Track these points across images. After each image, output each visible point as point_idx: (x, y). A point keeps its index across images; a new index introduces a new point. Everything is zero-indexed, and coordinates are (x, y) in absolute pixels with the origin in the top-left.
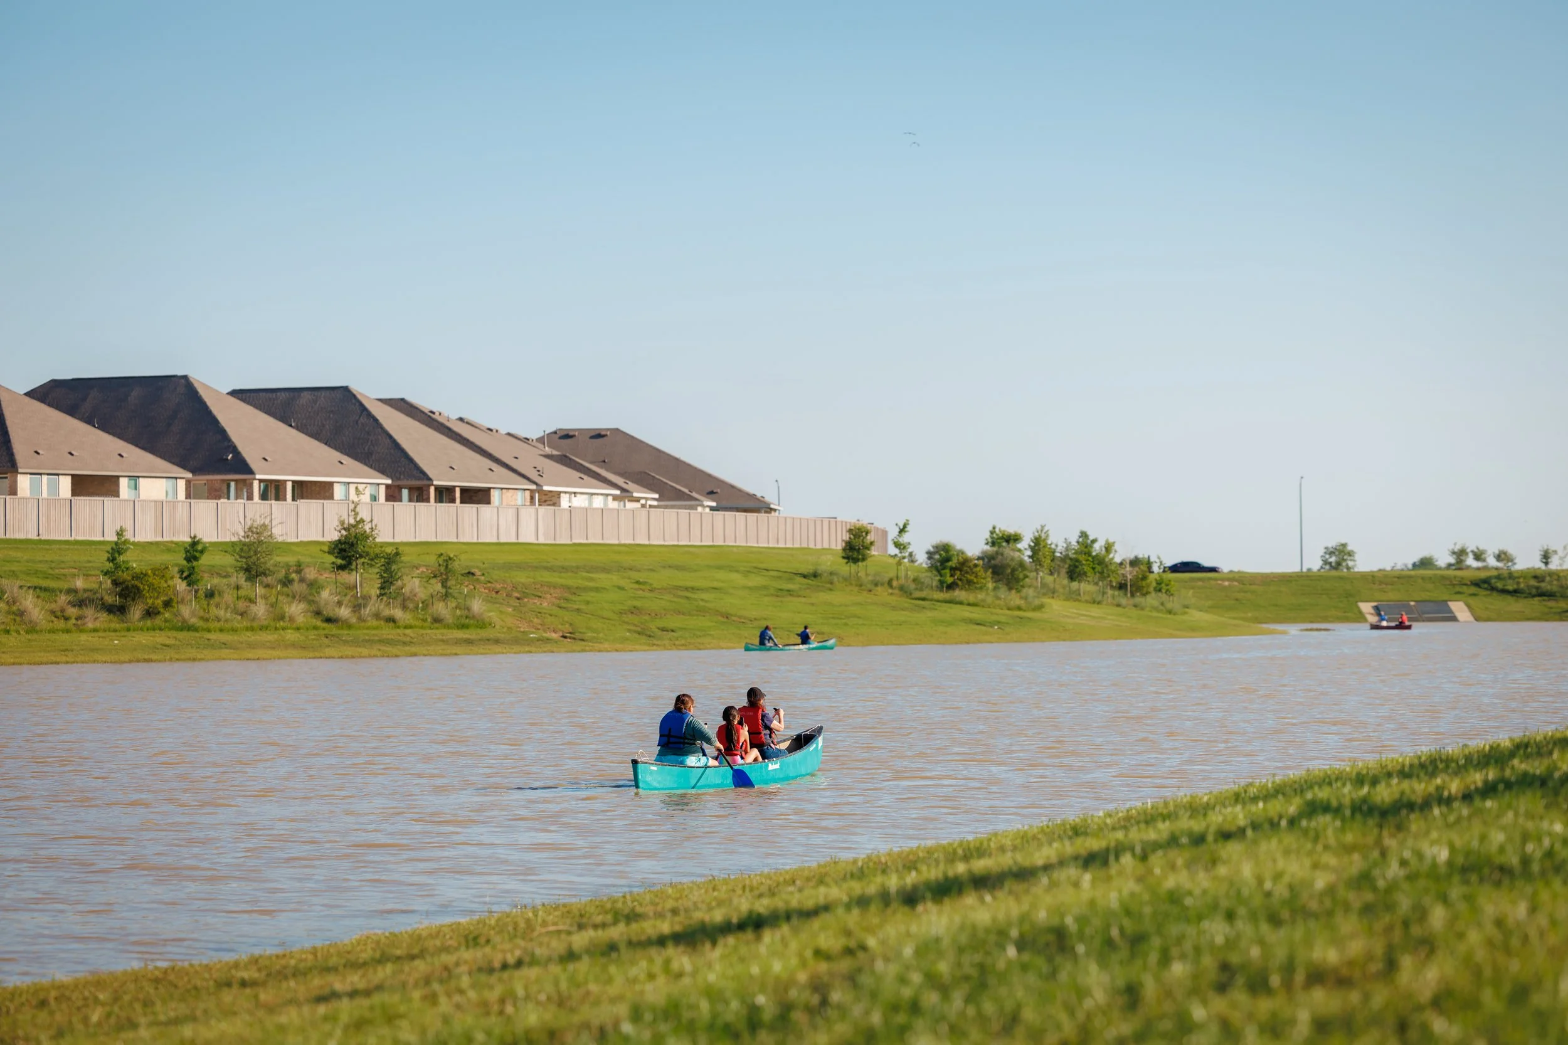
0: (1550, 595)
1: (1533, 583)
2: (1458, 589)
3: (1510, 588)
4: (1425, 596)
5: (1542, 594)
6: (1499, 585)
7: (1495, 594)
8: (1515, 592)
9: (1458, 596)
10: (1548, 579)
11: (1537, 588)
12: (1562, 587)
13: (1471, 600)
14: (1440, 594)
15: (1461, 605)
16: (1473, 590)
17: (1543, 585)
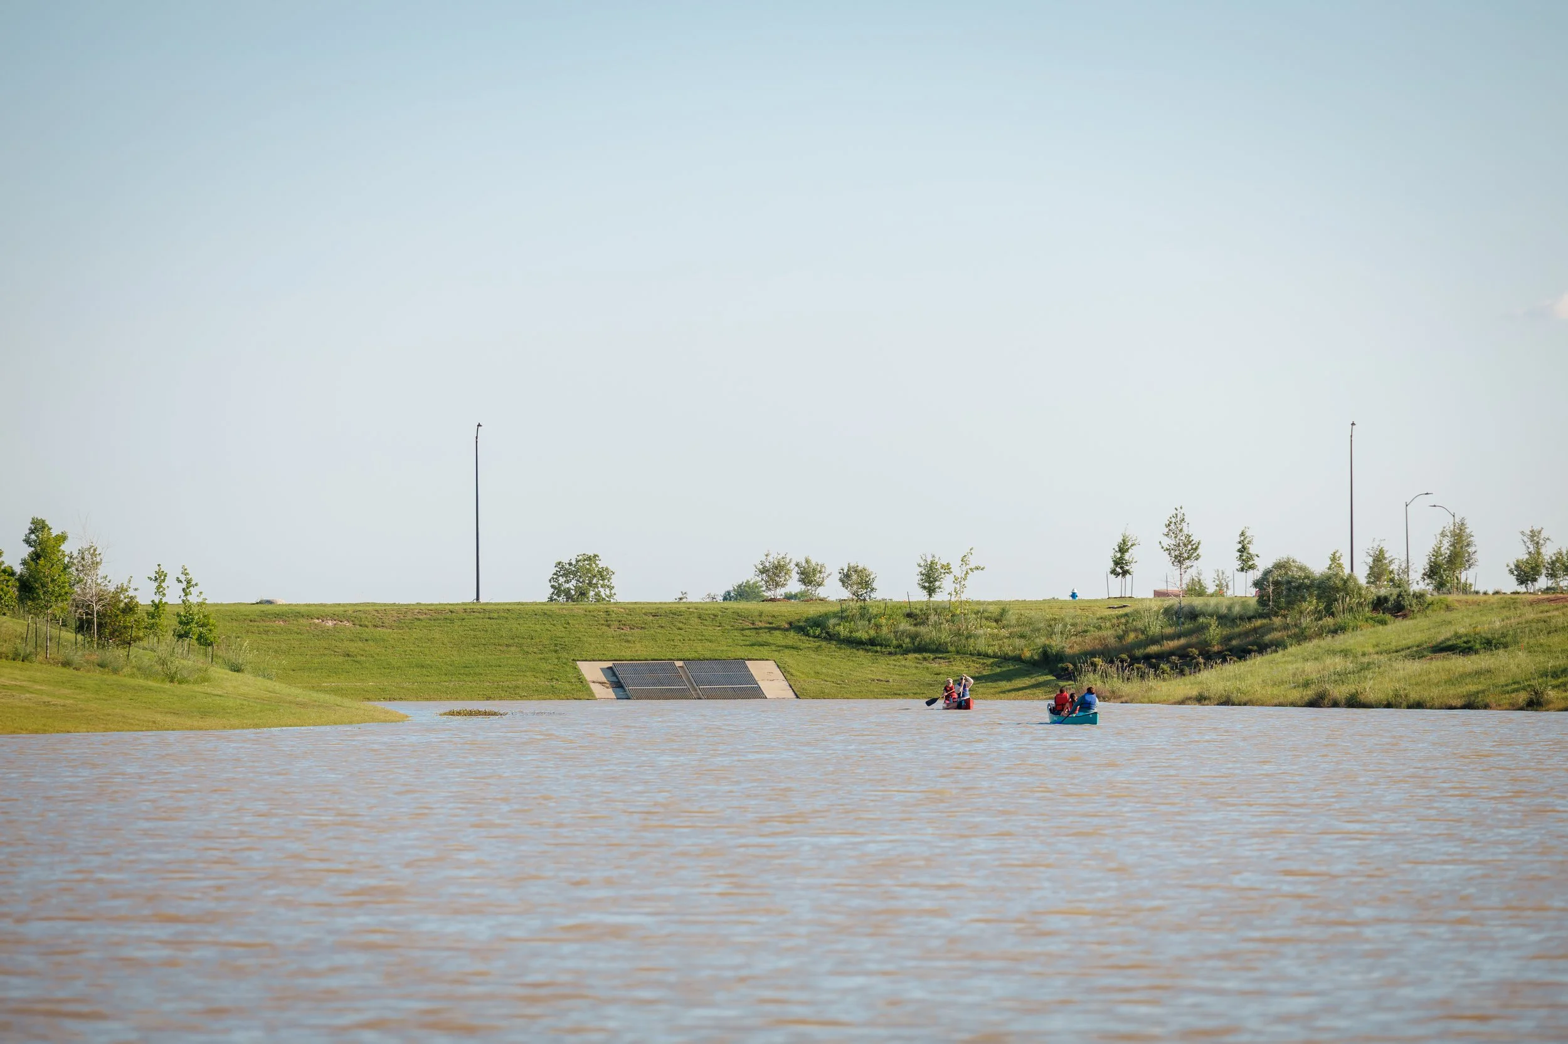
0: (936, 650)
1: (905, 626)
2: (765, 637)
3: (862, 635)
4: (703, 649)
5: (922, 648)
6: (843, 630)
7: (833, 646)
8: (871, 644)
9: (765, 651)
10: (933, 618)
11: (913, 637)
12: (958, 634)
13: (788, 658)
14: (726, 647)
15: (770, 665)
16: (793, 637)
17: (922, 629)
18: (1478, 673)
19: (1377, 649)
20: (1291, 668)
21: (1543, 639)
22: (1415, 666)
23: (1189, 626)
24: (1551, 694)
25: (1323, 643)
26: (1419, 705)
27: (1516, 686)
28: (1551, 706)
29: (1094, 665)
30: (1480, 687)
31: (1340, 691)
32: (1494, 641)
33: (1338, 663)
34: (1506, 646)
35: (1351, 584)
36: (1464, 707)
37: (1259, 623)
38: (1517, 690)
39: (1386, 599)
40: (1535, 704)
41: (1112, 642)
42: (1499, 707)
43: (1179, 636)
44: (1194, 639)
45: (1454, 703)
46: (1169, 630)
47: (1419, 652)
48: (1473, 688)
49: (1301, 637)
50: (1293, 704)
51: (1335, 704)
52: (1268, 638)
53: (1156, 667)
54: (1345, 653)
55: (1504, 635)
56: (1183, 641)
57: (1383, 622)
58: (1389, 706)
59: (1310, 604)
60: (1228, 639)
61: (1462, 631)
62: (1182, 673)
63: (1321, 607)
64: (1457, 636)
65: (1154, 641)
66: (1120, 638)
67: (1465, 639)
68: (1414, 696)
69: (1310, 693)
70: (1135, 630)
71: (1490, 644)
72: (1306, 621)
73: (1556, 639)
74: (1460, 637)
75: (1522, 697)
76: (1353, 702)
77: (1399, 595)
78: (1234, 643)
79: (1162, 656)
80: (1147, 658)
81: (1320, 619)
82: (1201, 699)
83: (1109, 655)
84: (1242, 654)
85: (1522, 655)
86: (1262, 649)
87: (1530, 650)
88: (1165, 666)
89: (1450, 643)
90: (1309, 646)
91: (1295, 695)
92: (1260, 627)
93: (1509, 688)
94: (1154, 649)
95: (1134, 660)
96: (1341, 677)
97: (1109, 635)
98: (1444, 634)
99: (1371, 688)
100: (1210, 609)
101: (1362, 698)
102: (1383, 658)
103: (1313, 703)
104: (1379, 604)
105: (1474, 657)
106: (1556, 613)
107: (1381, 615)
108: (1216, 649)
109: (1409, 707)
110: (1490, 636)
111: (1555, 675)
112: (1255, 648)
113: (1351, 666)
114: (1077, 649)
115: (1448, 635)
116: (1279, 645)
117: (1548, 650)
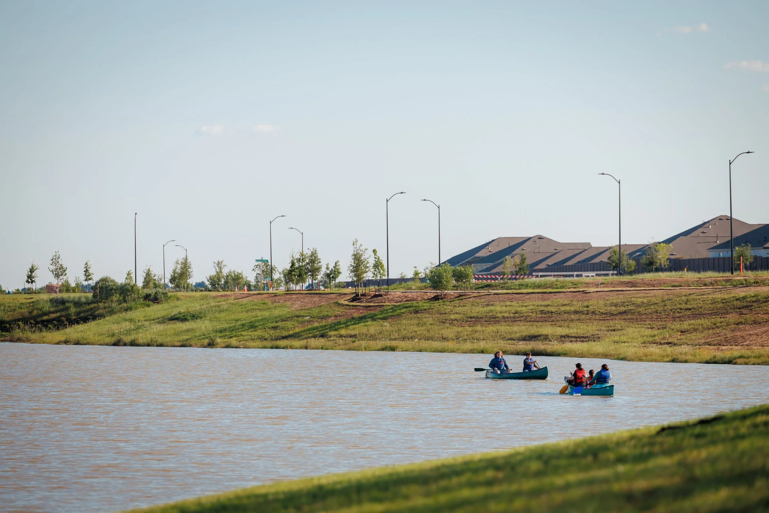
18: (188, 331)
19: (145, 318)
20: (107, 327)
21: (217, 315)
22: (161, 327)
23: (61, 307)
24: (219, 340)
25: (121, 315)
26: (161, 345)
27: (204, 337)
28: (218, 345)
29: (18, 325)
30: (188, 337)
31: (127, 339)
32: (196, 316)
33: (127, 325)
34: (201, 318)
35: (135, 288)
36: (181, 346)
37: (93, 306)
38: (204, 339)
39: (150, 295)
40: (211, 345)
41: (27, 315)
42: (196, 346)
43: (56, 312)
44: (63, 313)
45: (176, 344)
46: (52, 309)
47: (163, 320)
48: (185, 337)
49: (112, 312)
50: (107, 345)
51: (125, 345)
52: (97, 313)
53: (46, 326)
54: (131, 320)
55: (200, 313)
56: (58, 314)
57: (148, 306)
58: (148, 345)
59: (116, 297)
60: (78, 314)
61: (182, 311)
62: (58, 329)
63: (121, 298)
64: (180, 313)
65: (45, 314)
66: (30, 313)
67: (183, 314)
68: (160, 341)
69: (114, 340)
70: (37, 309)
71: (194, 317)
72: (114, 305)
73: (222, 315)
74: (181, 314)
75: (206, 341)
76: (133, 344)
77: (156, 293)
78: (82, 315)
79: (50, 321)
80: (43, 322)
81: (120, 304)
82: (66, 342)
83: (25, 320)
84: (85, 320)
85: (207, 322)
86: (94, 318)
87: (211, 320)
88: (50, 326)
89: (176, 316)
90: (115, 317)
91: (108, 340)
92: (94, 308)
93: (201, 338)
94: (45, 318)
95: (37, 323)
96: (128, 332)
97: (25, 311)
98: (175, 312)
99: (141, 337)
100: (71, 299)
101: (137, 342)
102: (147, 323)
103: (115, 344)
104: (147, 297)
105: (187, 323)
106: (224, 303)
107: (147, 302)
108: (74, 318)
109: (157, 346)
110: (194, 313)
111: (221, 331)
112: (91, 317)
113: (133, 327)
114: (10, 318)
115: (176, 313)
116: (102, 316)
117: (218, 320)
